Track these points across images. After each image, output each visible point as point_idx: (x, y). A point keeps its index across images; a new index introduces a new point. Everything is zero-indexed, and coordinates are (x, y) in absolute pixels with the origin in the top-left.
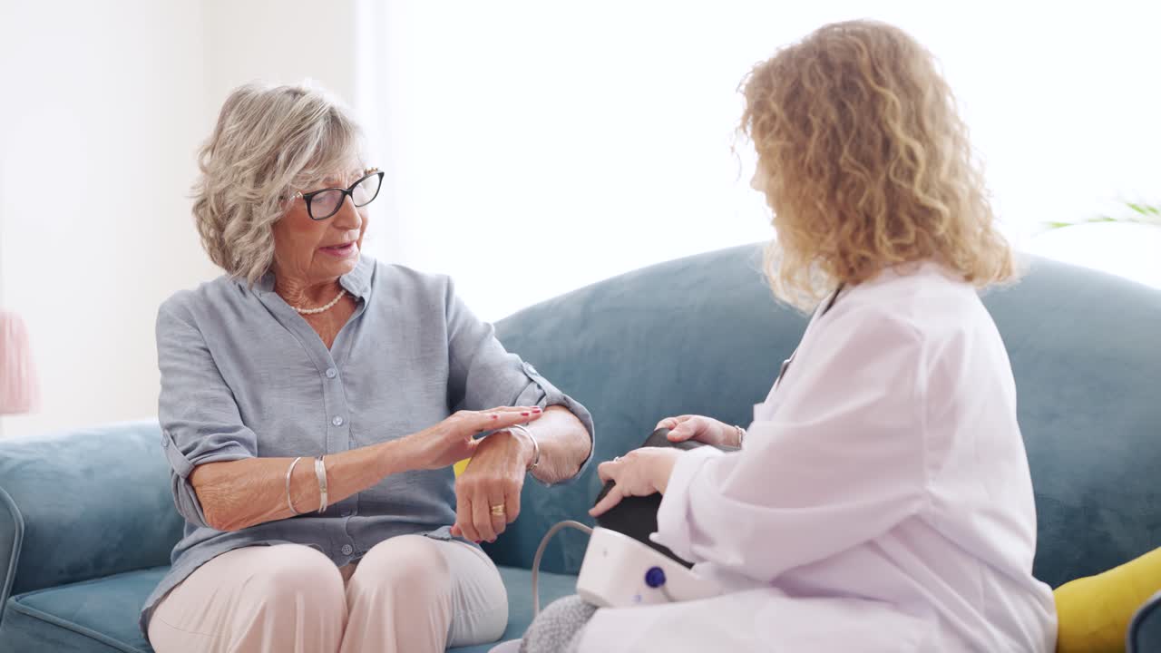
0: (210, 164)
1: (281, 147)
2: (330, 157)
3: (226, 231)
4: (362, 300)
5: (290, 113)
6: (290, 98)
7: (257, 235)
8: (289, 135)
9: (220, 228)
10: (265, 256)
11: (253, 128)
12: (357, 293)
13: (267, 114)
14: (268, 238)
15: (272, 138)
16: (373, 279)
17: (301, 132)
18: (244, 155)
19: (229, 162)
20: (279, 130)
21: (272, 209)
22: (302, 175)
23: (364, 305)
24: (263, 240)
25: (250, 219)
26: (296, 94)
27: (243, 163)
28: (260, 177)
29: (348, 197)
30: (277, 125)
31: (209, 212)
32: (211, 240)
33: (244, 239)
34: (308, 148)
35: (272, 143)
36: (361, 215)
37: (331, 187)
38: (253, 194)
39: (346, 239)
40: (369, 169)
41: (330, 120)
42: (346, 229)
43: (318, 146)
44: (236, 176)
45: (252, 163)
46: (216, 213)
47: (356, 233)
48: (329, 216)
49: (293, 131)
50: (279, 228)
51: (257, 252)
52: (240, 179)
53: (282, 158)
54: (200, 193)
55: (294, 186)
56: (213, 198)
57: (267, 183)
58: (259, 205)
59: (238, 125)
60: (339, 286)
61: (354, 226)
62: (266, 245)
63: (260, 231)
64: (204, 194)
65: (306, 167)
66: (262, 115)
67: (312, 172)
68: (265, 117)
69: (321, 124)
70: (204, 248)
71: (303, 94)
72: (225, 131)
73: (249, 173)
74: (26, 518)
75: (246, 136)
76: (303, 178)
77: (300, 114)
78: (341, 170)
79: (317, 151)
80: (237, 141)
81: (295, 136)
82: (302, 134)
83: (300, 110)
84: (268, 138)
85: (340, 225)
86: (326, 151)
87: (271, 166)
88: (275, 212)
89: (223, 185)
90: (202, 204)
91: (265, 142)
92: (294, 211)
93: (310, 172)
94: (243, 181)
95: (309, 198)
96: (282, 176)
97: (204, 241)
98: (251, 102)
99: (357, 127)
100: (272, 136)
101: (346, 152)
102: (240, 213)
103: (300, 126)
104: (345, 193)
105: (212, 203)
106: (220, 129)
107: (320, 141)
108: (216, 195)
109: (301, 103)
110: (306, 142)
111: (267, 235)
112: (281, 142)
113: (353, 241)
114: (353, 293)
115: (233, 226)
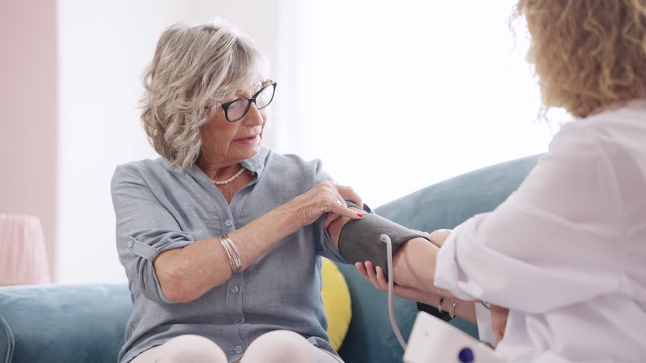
0: (152, 83)
1: (204, 70)
2: (238, 76)
3: (166, 133)
4: (256, 174)
5: (208, 44)
6: (207, 33)
7: (188, 135)
8: (208, 62)
9: (162, 130)
10: (195, 149)
11: (182, 58)
12: (253, 169)
13: (191, 47)
14: (197, 137)
15: (196, 65)
16: (266, 159)
17: (217, 59)
18: (177, 78)
19: (166, 83)
20: (202, 59)
21: (199, 116)
22: (219, 90)
23: (257, 179)
24: (193, 137)
25: (183, 124)
26: (211, 30)
27: (177, 83)
28: (189, 94)
29: (253, 103)
30: (199, 55)
31: (153, 119)
32: (155, 138)
33: (179, 138)
34: (223, 70)
35: (197, 68)
36: (262, 115)
37: (241, 97)
38: (186, 106)
39: (252, 133)
40: (265, 80)
41: (236, 48)
42: (252, 126)
43: (230, 68)
44: (172, 93)
45: (183, 84)
46: (158, 119)
47: (259, 128)
48: (240, 118)
49: (211, 59)
50: (204, 130)
51: (188, 147)
52: (175, 95)
53: (205, 79)
54: (145, 105)
55: (214, 98)
56: (156, 109)
57: (194, 99)
58: (190, 113)
59: (171, 55)
60: (240, 166)
61: (257, 124)
62: (195, 142)
63: (190, 132)
64: (149, 105)
65: (222, 84)
66: (188, 48)
67: (227, 87)
68: (190, 49)
69: (230, 52)
70: (150, 143)
71: (216, 30)
72: (161, 61)
73: (181, 91)
74: (16, 336)
75: (179, 63)
76: (220, 92)
77: (216, 46)
78: (246, 85)
79: (229, 72)
80: (172, 68)
81: (213, 61)
82: (218, 61)
83: (215, 43)
84: (194, 64)
85: (247, 124)
86: (236, 72)
87: (197, 85)
88: (202, 118)
89: (163, 100)
90: (147, 112)
91: (191, 68)
92: (216, 116)
93: (226, 88)
94: (177, 97)
95: (225, 107)
96: (205, 92)
97: (151, 139)
98: (179, 38)
99: (255, 52)
100: (196, 63)
101: (249, 71)
102: (176, 119)
103: (216, 55)
104: (250, 101)
105: (155, 112)
106: (157, 59)
107: (231, 65)
108: (157, 107)
109: (216, 37)
110: (221, 66)
111: (196, 134)
112: (203, 67)
113: (257, 134)
114: (250, 170)
115: (171, 129)
